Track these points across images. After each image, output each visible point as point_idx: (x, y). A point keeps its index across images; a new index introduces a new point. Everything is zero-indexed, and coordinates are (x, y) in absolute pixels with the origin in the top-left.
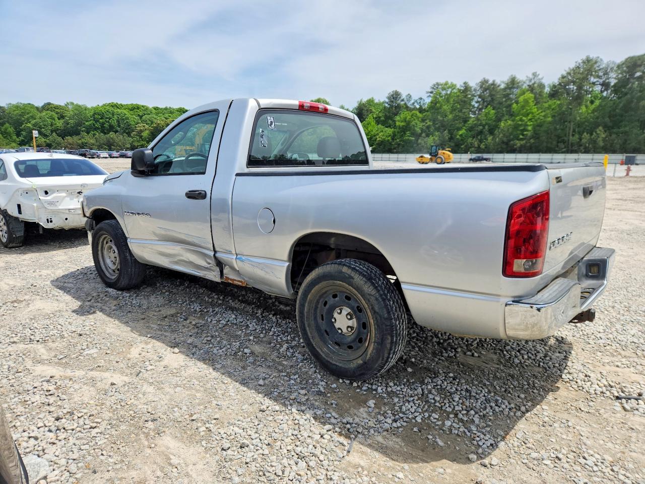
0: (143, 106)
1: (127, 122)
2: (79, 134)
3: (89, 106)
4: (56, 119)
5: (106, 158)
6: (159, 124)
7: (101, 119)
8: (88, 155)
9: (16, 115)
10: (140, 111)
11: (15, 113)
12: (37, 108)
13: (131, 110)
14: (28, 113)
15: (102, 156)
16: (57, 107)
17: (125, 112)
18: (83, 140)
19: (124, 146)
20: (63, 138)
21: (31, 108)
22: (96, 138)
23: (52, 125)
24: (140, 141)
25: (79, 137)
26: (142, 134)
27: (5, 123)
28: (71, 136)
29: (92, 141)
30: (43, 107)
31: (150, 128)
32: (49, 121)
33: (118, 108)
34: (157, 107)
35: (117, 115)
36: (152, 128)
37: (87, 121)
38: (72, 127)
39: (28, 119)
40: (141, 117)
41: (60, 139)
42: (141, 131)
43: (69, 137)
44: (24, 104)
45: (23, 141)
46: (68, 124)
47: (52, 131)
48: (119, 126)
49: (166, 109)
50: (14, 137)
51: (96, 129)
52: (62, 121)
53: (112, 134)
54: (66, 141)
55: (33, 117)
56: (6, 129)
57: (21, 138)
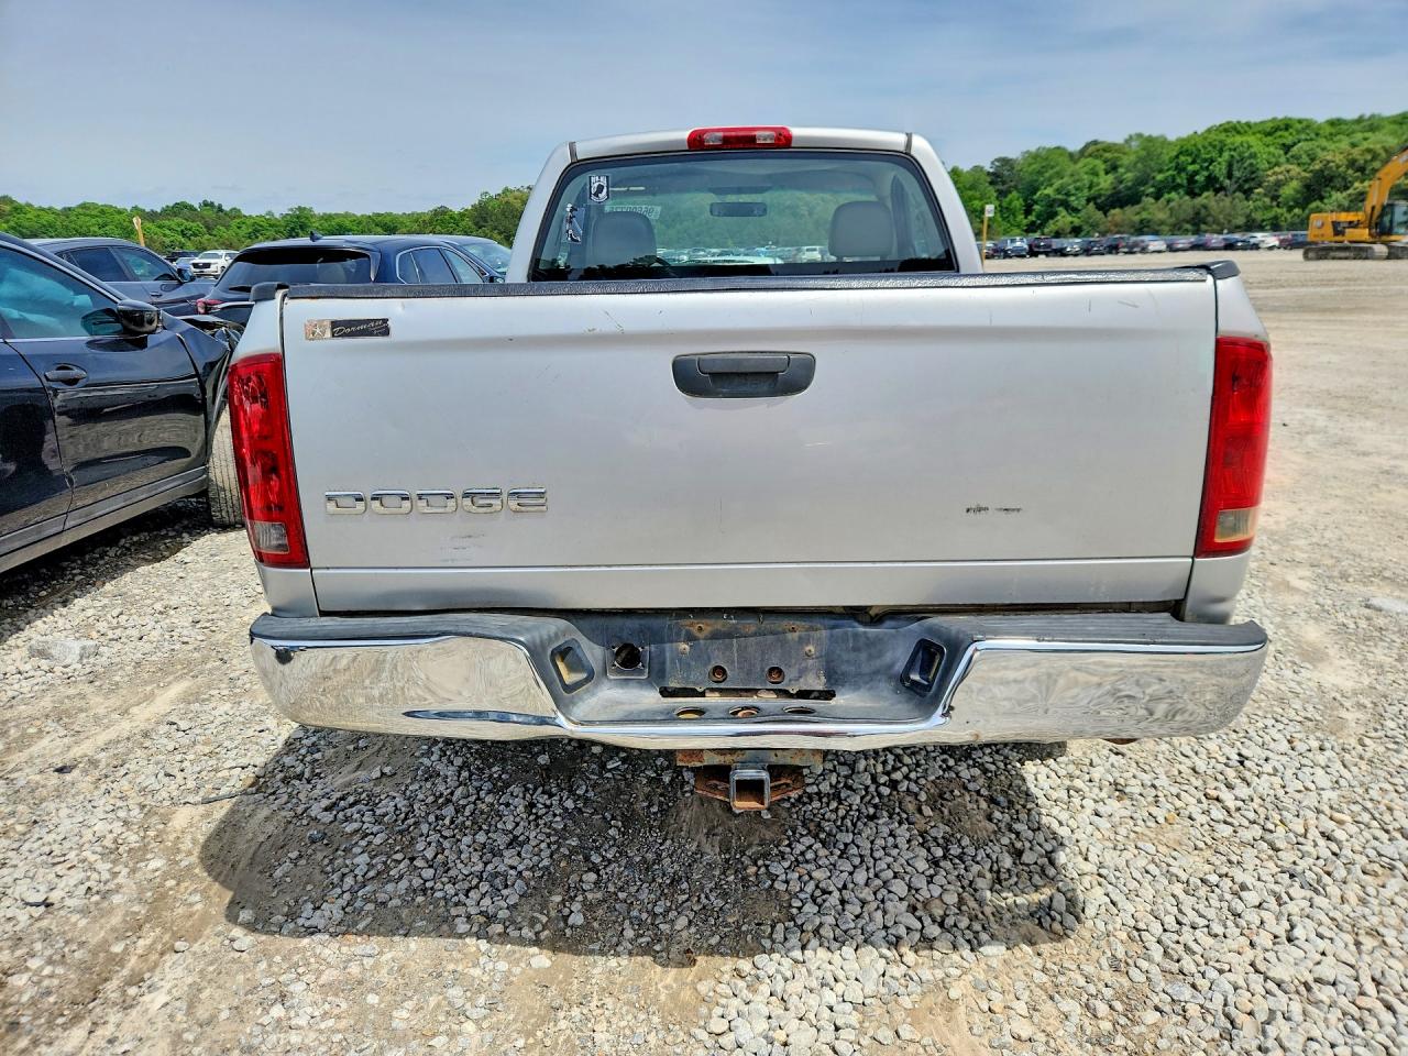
0: (1300, 121)
1: (1251, 165)
2: (1138, 202)
3: (1172, 137)
4: (1102, 173)
5: (1159, 252)
6: (1328, 162)
7: (1193, 162)
8: (1124, 247)
9: (1031, 174)
10: (1291, 134)
11: (1030, 169)
12: (1071, 155)
13: (1269, 134)
14: (1052, 168)
15: (1151, 248)
16: (1108, 148)
17: (1252, 140)
18: (1144, 215)
19: (1229, 221)
20: (1105, 214)
21: (1061, 155)
22: (1171, 209)
23: (1090, 188)
24: (1272, 207)
25: (1137, 208)
26: (1281, 192)
27: (1010, 192)
28: (1122, 207)
29: (1162, 216)
30: (1082, 152)
31: (1304, 174)
32: (1086, 179)
33: (1239, 133)
34: (1338, 120)
35: (1230, 150)
36: (1307, 175)
37: (1160, 171)
38: (1129, 188)
39: (1050, 179)
40: (1287, 148)
41: (1099, 214)
42: (1279, 184)
43: (1117, 211)
44: (1049, 150)
45: (1033, 223)
46: (1121, 182)
47: (1088, 201)
48: (1230, 176)
49: (1360, 120)
50: (1021, 217)
51: (1176, 188)
52: (1110, 178)
53: (1207, 197)
54: (1109, 218)
55: (1059, 175)
56: (1010, 203)
57: (1032, 218)
